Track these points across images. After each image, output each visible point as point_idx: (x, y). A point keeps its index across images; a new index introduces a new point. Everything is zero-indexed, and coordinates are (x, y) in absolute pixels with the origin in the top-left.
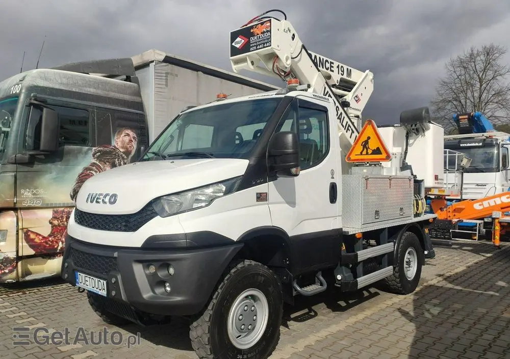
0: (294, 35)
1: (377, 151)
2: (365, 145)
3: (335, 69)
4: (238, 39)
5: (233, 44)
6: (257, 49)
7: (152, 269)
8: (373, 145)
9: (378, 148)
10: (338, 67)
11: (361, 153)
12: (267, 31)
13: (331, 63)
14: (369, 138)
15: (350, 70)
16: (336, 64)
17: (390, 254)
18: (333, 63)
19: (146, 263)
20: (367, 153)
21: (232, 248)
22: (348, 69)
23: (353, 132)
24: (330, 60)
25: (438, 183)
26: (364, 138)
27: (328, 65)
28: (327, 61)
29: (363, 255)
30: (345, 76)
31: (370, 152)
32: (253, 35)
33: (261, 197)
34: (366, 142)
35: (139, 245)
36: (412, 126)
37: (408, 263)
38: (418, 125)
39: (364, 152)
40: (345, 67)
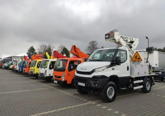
0: (119, 34)
1: (139, 59)
2: (136, 57)
3: (129, 39)
4: (107, 36)
6: (111, 38)
8: (138, 57)
11: (135, 59)
12: (113, 35)
14: (137, 55)
15: (133, 38)
16: (129, 38)
17: (142, 83)
21: (108, 79)
23: (133, 54)
24: (127, 37)
25: (156, 66)
26: (136, 56)
27: (127, 38)
29: (135, 82)
30: (131, 40)
31: (137, 59)
32: (110, 35)
33: (113, 69)
35: (91, 77)
36: (149, 51)
37: (148, 85)
38: (151, 51)
39: (136, 59)
40: (131, 38)
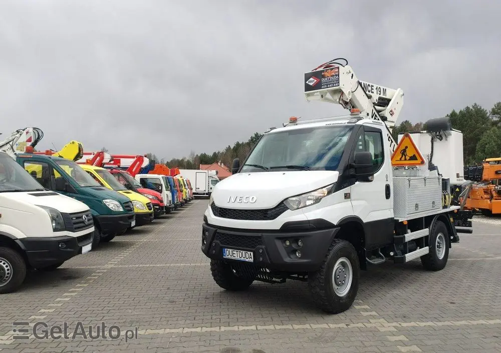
0: (352, 75)
1: (413, 158)
2: (404, 152)
3: (375, 91)
4: (311, 79)
5: (307, 82)
6: (327, 88)
7: (288, 243)
8: (410, 153)
9: (414, 156)
10: (377, 88)
11: (401, 159)
12: (336, 75)
13: (372, 86)
14: (406, 147)
15: (386, 90)
16: (375, 86)
18: (373, 86)
19: (284, 239)
20: (405, 160)
22: (383, 89)
23: (392, 142)
24: (371, 84)
25: (459, 180)
26: (403, 147)
27: (370, 88)
28: (369, 85)
30: (382, 96)
31: (408, 158)
32: (324, 77)
33: (347, 196)
34: (404, 151)
35: (279, 228)
36: (436, 133)
38: (442, 133)
39: (403, 158)
